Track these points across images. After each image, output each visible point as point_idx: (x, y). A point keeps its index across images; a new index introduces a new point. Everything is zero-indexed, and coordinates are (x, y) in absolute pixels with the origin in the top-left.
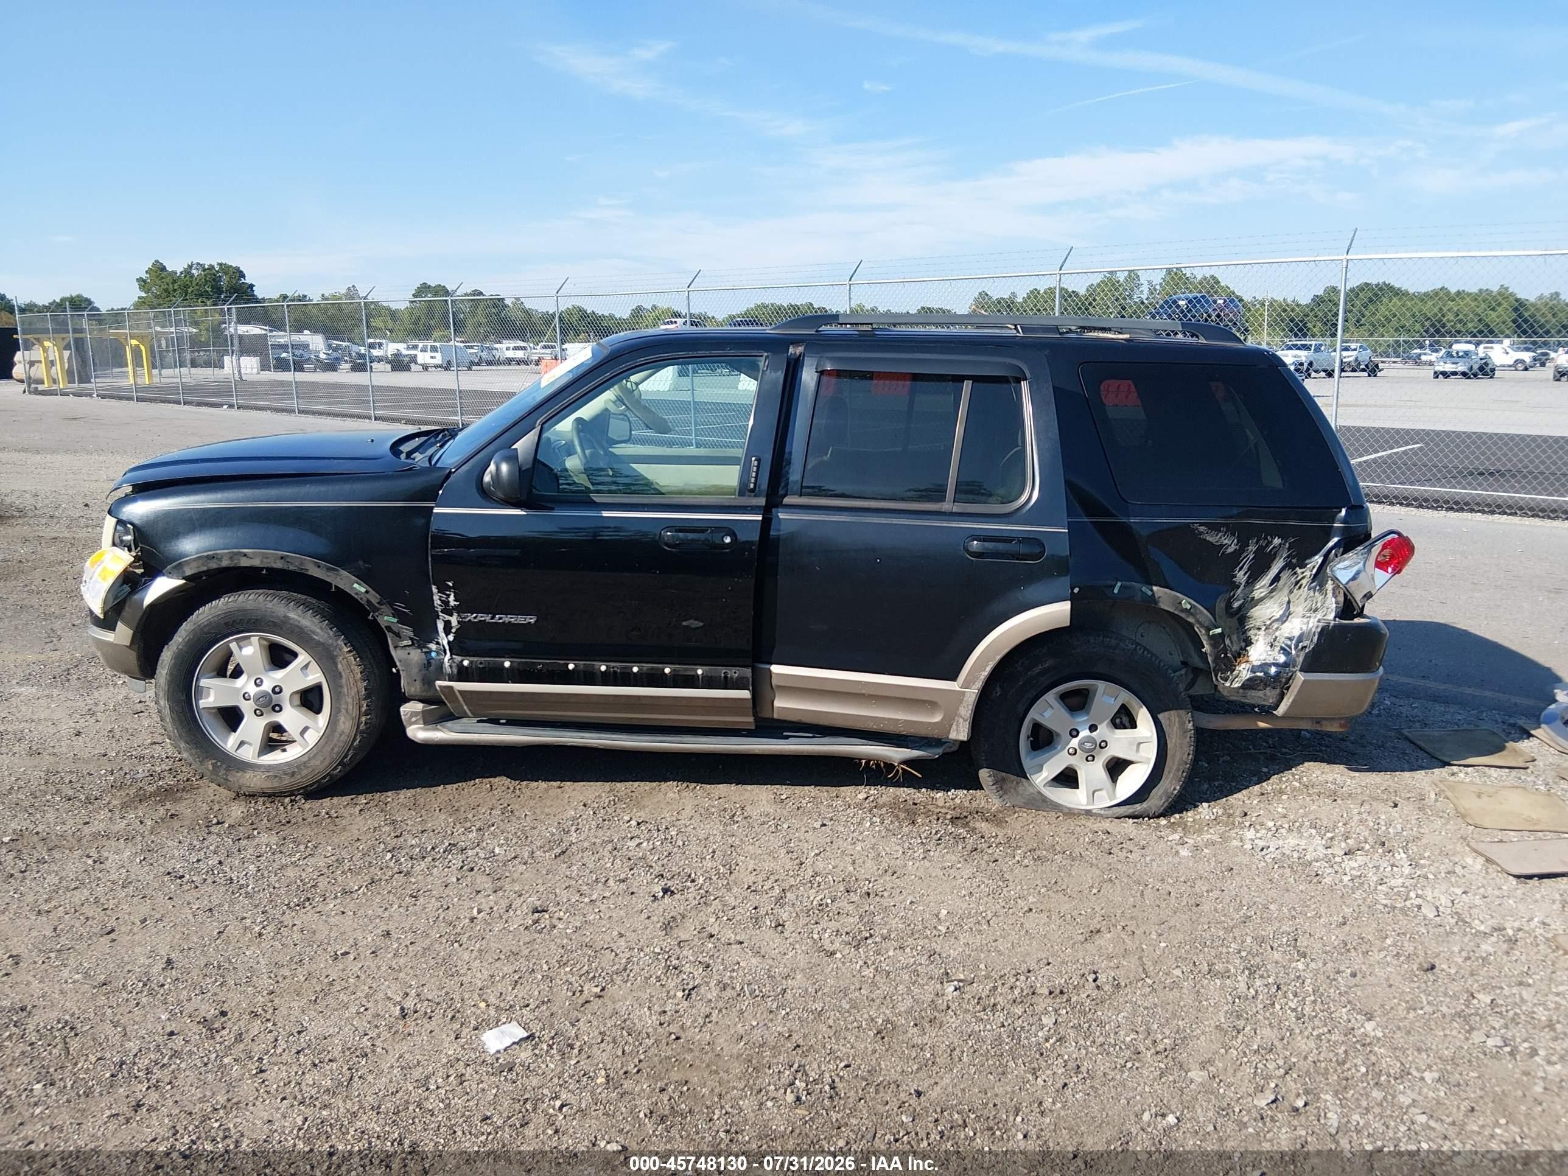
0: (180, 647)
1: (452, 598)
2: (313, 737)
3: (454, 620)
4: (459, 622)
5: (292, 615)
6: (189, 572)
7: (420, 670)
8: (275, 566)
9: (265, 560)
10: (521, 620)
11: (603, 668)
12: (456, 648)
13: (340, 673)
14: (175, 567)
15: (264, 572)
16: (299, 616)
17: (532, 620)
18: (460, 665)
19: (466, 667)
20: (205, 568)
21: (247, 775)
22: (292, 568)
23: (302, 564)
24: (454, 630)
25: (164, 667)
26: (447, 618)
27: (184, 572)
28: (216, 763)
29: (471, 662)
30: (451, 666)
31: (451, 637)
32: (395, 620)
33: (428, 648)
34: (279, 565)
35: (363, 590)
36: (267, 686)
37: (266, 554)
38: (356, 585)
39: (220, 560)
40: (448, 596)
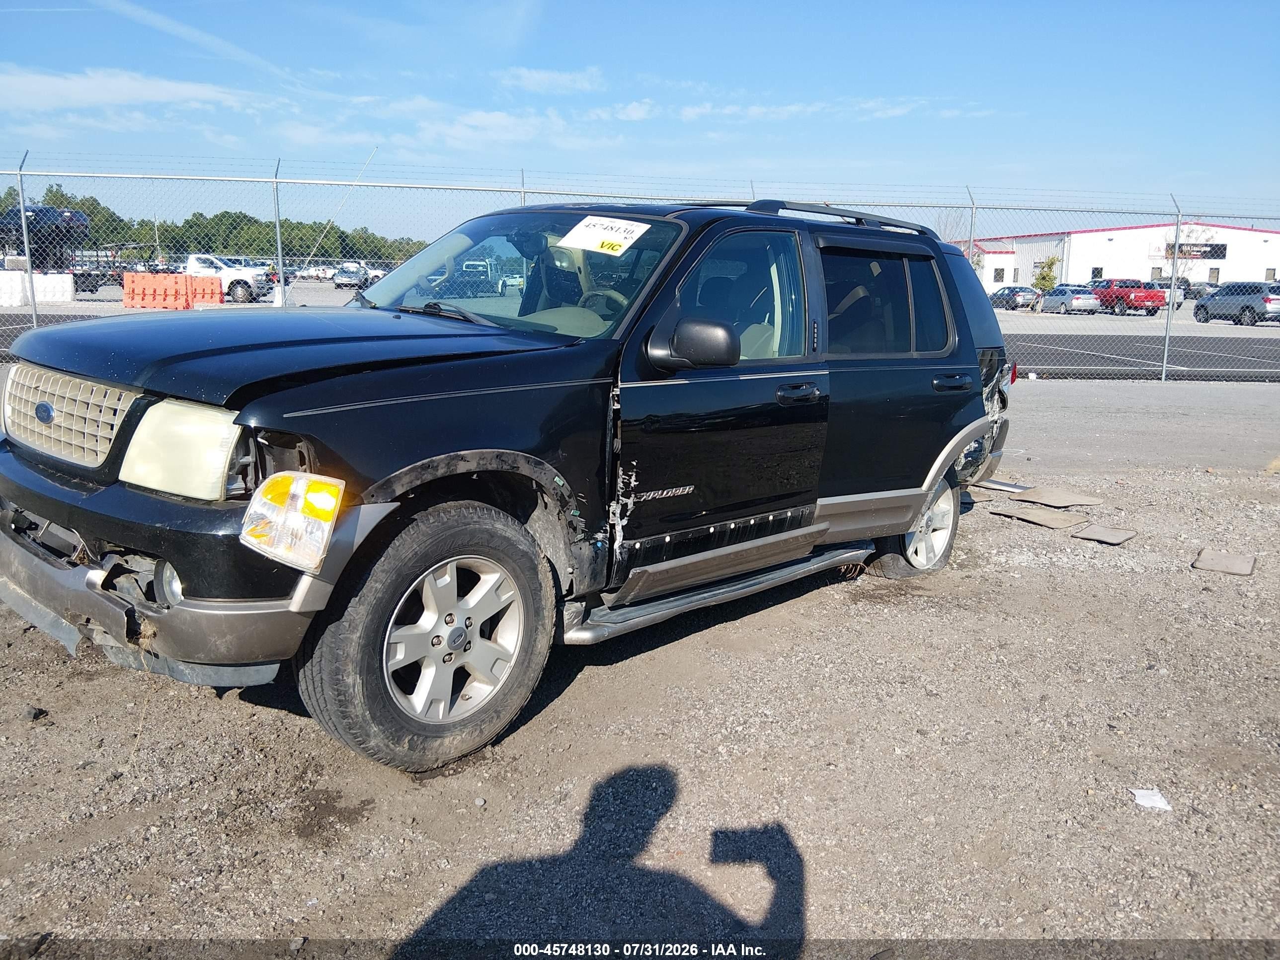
0: (380, 595)
1: (633, 478)
2: (505, 670)
3: (630, 502)
4: (634, 503)
5: (499, 526)
6: (399, 491)
7: (590, 564)
8: (490, 468)
9: (481, 462)
10: (680, 491)
11: (733, 526)
12: (629, 533)
13: (540, 584)
14: (381, 487)
15: (475, 477)
16: (504, 525)
17: (689, 489)
18: (632, 551)
19: (637, 550)
20: (419, 482)
21: (447, 741)
22: (506, 467)
23: (515, 461)
24: (628, 514)
25: (356, 628)
26: (625, 500)
27: (394, 491)
28: (412, 739)
29: (642, 544)
30: (621, 553)
31: (625, 522)
32: (578, 513)
33: (594, 539)
34: (493, 466)
35: (561, 483)
36: (458, 622)
37: (483, 453)
38: (557, 479)
39: (436, 468)
40: (630, 476)
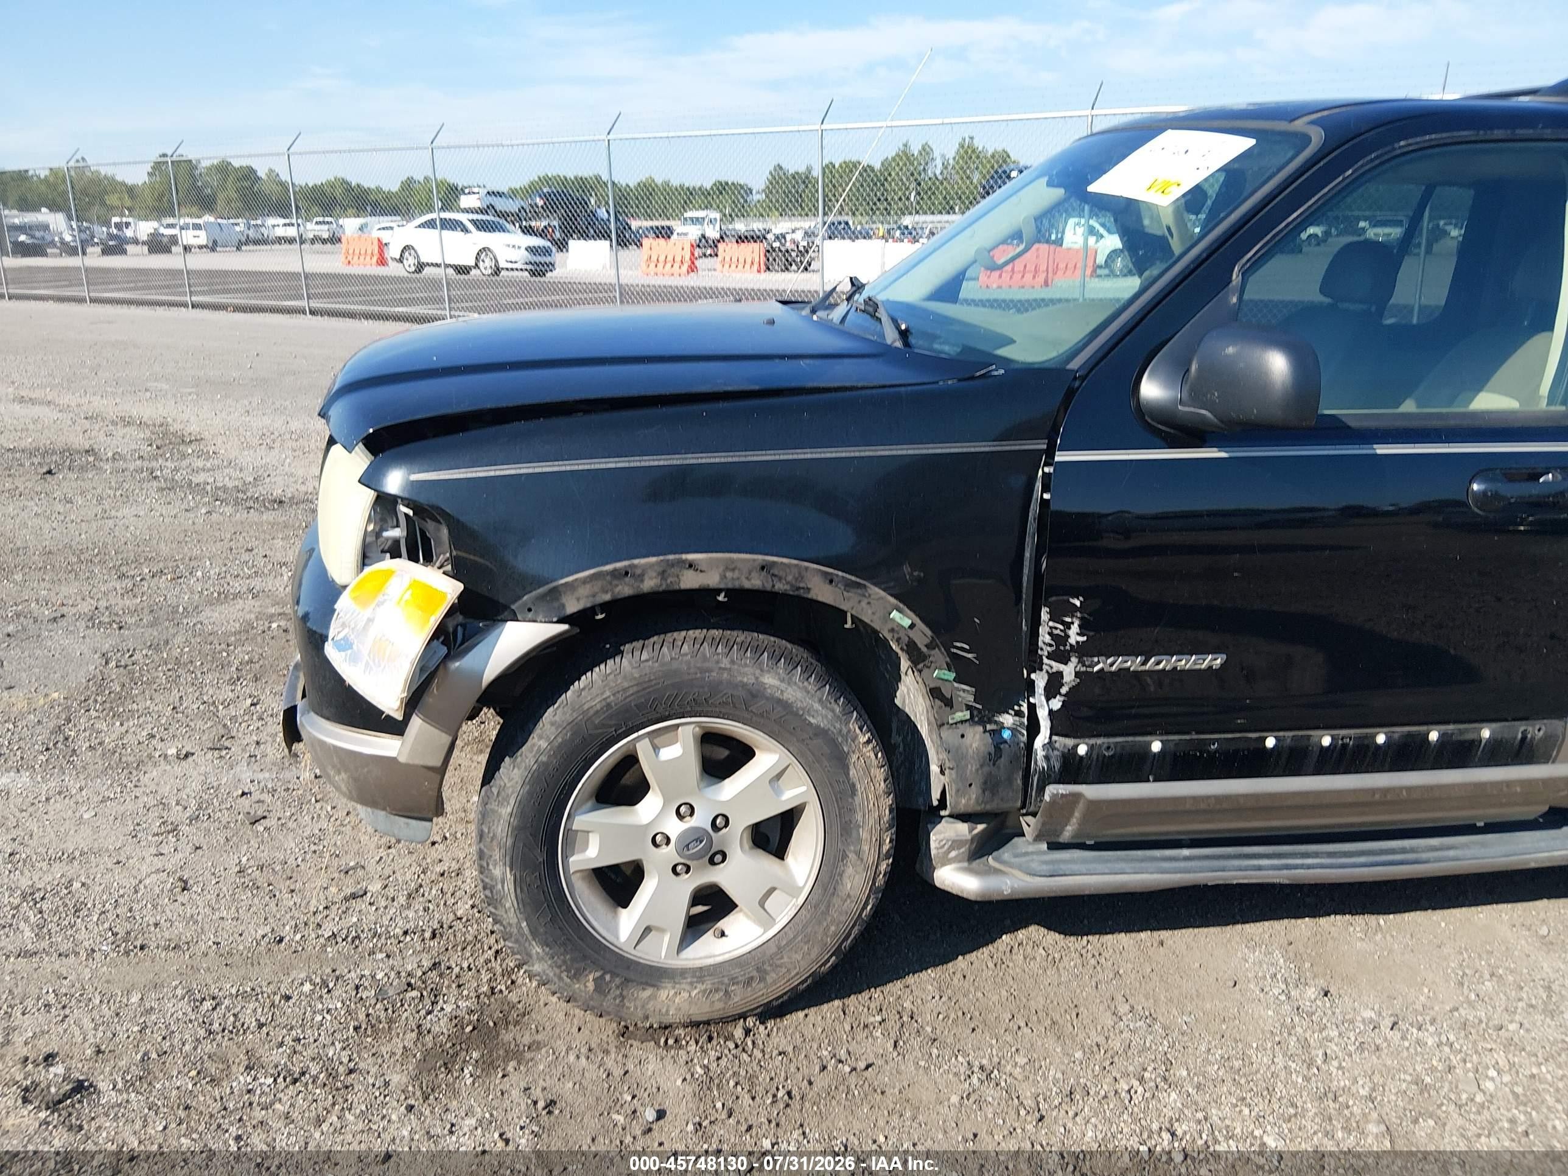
0: (544, 758)
1: (1075, 628)
2: (784, 908)
3: (1069, 671)
4: (1077, 674)
5: (770, 680)
6: (572, 606)
7: (982, 766)
8: (747, 585)
9: (729, 574)
10: (1186, 663)
11: (1326, 741)
12: (1061, 723)
13: (853, 786)
14: (542, 598)
15: (721, 598)
16: (782, 681)
17: (1217, 661)
18: (1069, 756)
19: (1081, 757)
20: (607, 597)
21: (663, 994)
22: (780, 587)
23: (801, 577)
24: (1064, 690)
25: (507, 799)
26: (1057, 666)
27: (563, 606)
28: (602, 977)
29: (1091, 748)
30: (1047, 758)
31: (1056, 704)
32: (951, 676)
33: (996, 722)
34: (756, 582)
35: (906, 622)
36: (701, 820)
37: (732, 561)
38: (895, 614)
39: (640, 578)
40: (1068, 626)
